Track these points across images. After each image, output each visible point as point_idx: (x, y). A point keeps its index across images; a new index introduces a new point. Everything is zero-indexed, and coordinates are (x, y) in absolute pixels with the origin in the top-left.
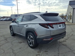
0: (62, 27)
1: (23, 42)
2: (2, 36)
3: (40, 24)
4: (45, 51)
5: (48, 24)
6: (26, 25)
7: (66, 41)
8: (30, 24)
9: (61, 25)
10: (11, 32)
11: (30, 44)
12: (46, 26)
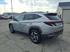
0: (61, 25)
1: (25, 38)
2: (1, 34)
3: (45, 22)
4: (48, 46)
5: (53, 22)
6: (29, 23)
7: (62, 37)
8: (34, 22)
9: (61, 23)
10: (10, 29)
11: (34, 40)
12: (51, 24)
